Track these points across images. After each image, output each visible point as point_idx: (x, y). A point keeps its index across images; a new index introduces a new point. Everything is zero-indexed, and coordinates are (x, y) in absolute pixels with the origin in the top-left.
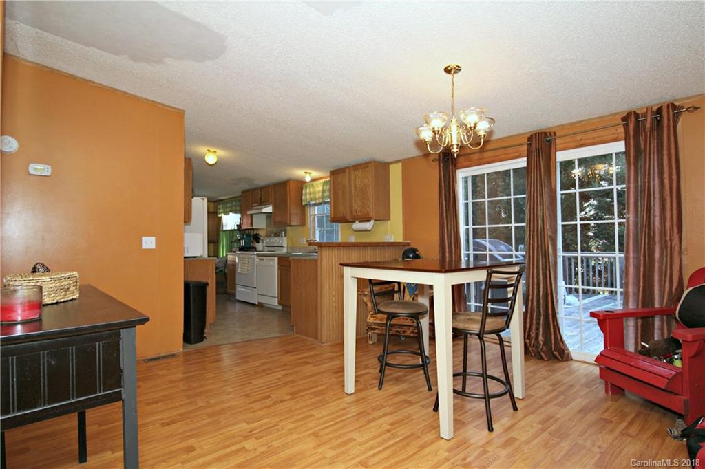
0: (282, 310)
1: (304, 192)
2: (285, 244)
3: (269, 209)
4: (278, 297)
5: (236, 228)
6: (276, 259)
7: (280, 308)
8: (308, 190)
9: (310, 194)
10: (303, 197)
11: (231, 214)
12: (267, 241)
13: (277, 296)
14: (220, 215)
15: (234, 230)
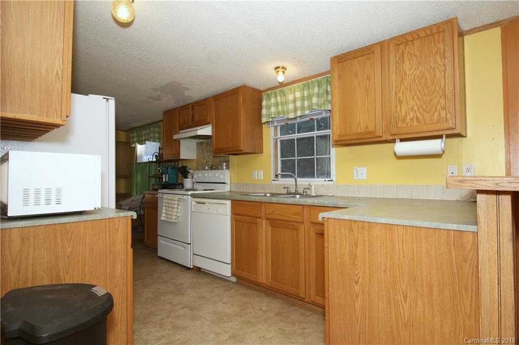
0: (237, 283)
1: (264, 103)
2: (227, 181)
3: (206, 131)
4: (232, 263)
5: (154, 160)
6: (228, 203)
7: (234, 279)
8: (273, 100)
9: (277, 104)
10: (264, 112)
11: (147, 142)
12: (199, 175)
13: (229, 261)
14: (133, 146)
15: (152, 162)
